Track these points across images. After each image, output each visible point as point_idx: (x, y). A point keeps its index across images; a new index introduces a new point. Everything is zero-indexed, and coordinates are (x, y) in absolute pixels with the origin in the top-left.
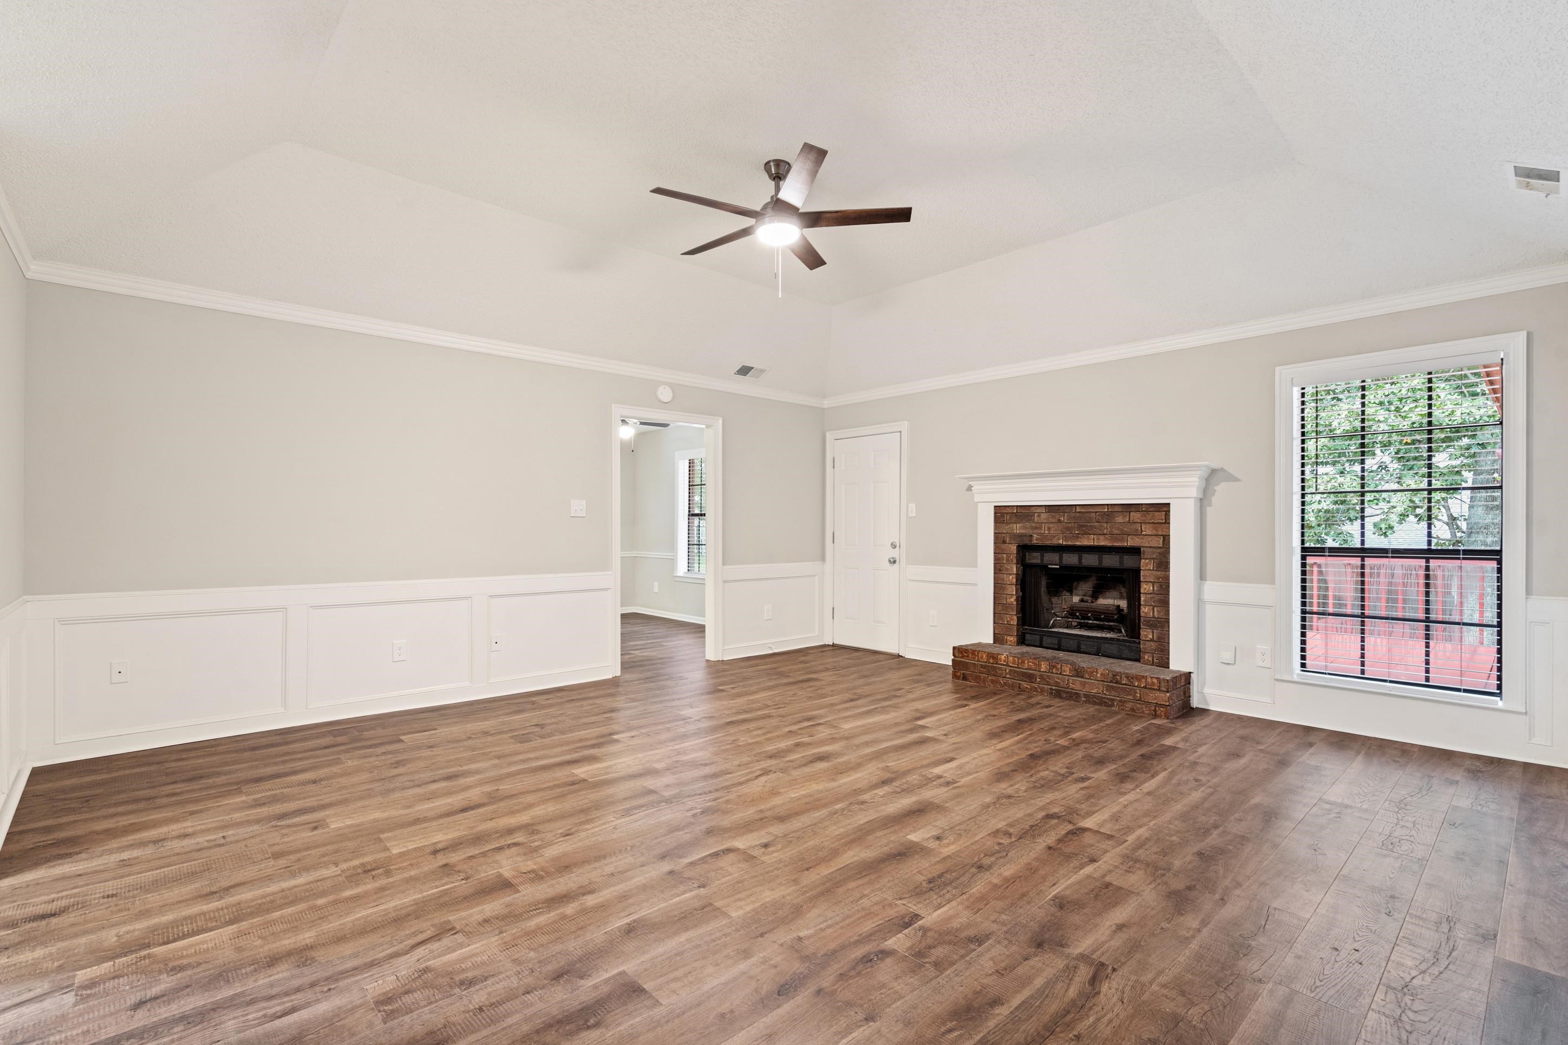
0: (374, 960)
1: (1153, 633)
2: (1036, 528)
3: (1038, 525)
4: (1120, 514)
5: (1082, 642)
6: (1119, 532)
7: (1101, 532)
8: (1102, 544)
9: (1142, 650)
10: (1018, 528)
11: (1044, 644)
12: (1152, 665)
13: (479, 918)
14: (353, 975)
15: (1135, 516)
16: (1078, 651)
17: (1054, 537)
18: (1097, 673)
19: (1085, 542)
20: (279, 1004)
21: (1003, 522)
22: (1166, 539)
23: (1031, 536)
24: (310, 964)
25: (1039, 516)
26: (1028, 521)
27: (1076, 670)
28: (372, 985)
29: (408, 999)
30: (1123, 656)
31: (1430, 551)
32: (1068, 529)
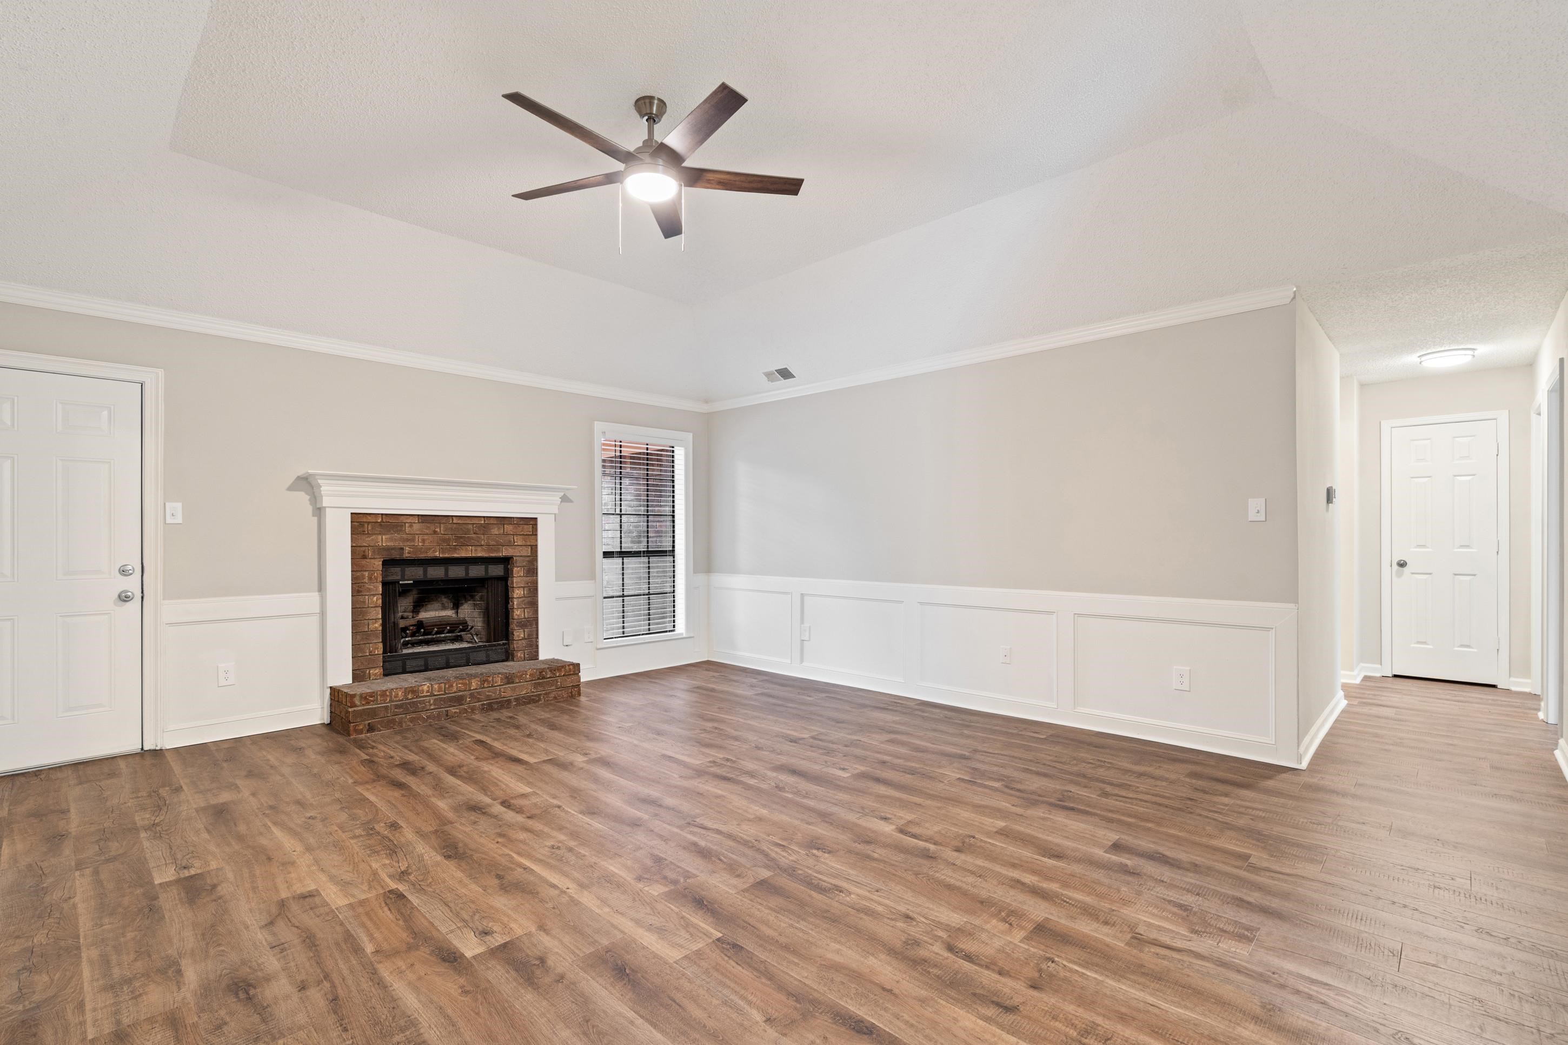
0: (1218, 965)
1: (524, 631)
2: (408, 540)
3: (410, 537)
4: (495, 526)
5: (450, 656)
6: (495, 543)
7: (478, 544)
8: (479, 555)
9: (516, 649)
10: (384, 540)
11: (408, 668)
12: (524, 660)
13: (1106, 929)
14: (1246, 969)
15: (509, 528)
16: (448, 666)
17: (430, 549)
18: (527, 674)
19: (463, 554)
20: (1321, 994)
21: (363, 533)
22: (534, 548)
23: (402, 549)
24: (1270, 1004)
25: (411, 526)
26: (398, 532)
27: (507, 678)
28: (1241, 952)
29: (1230, 928)
30: (491, 659)
31: (648, 552)
32: (444, 540)
